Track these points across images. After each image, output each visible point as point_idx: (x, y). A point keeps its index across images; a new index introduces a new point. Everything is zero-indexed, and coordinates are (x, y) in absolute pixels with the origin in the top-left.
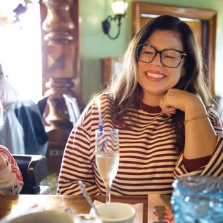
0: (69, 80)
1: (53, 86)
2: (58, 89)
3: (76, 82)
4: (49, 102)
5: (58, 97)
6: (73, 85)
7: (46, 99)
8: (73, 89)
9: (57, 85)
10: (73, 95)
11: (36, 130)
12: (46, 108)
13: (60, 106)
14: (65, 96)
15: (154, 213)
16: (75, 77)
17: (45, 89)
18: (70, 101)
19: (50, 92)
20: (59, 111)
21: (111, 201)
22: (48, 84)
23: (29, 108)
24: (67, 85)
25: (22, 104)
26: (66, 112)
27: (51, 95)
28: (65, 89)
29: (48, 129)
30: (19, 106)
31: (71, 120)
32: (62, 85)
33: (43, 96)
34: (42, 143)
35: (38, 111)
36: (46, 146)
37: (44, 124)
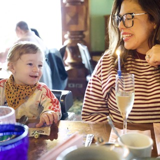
0: (81, 33)
1: (70, 37)
2: (73, 39)
3: (86, 33)
4: (67, 49)
5: (74, 45)
6: (84, 36)
7: (65, 47)
8: (85, 39)
9: (72, 36)
10: (85, 44)
11: (59, 70)
12: (65, 54)
13: (75, 52)
14: (79, 45)
16: (86, 30)
17: (64, 40)
18: (83, 49)
19: (68, 42)
20: (75, 56)
22: (66, 36)
23: (54, 54)
24: (80, 36)
25: (49, 51)
26: (79, 56)
27: (69, 44)
28: (78, 39)
29: (67, 69)
31: (83, 62)
32: (77, 36)
33: (63, 44)
34: (63, 79)
35: (60, 56)
36: (66, 81)
37: (64, 65)
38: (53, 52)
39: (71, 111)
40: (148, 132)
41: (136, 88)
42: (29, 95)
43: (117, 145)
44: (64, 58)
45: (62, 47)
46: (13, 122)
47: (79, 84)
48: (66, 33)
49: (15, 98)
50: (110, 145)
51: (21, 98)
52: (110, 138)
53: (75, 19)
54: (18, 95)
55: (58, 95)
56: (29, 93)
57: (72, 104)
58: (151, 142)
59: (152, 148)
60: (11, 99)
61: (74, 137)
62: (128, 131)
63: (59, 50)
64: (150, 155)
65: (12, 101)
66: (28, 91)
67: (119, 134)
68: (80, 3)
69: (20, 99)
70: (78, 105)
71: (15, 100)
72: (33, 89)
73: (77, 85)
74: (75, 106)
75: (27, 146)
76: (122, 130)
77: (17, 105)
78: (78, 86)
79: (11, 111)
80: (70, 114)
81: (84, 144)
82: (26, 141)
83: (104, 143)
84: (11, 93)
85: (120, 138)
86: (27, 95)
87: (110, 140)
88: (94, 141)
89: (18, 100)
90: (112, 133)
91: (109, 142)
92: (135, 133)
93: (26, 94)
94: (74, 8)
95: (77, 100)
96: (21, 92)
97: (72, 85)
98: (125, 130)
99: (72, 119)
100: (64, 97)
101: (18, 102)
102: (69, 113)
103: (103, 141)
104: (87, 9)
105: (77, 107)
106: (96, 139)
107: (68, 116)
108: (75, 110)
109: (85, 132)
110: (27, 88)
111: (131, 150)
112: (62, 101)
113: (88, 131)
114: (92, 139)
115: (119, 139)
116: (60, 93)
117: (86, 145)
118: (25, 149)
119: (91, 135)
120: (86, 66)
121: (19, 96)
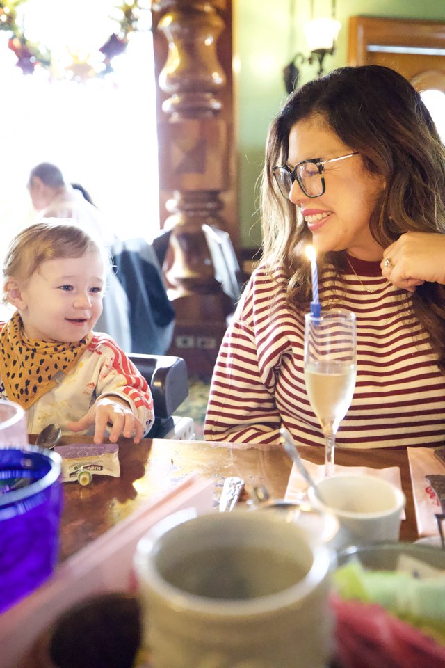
0: (213, 195)
1: (181, 208)
2: (192, 214)
3: (228, 198)
4: (174, 242)
5: (192, 230)
6: (221, 205)
7: (168, 235)
8: (223, 214)
9: (188, 206)
10: (222, 226)
11: (150, 297)
12: (168, 254)
13: (197, 248)
14: (206, 229)
15: (427, 490)
16: (226, 188)
17: (165, 215)
18: (217, 240)
19: (175, 221)
20: (195, 261)
21: (337, 462)
22: (173, 203)
23: (137, 254)
24: (210, 205)
25: (124, 246)
26: (207, 262)
27: (179, 226)
28: (204, 213)
29: (172, 295)
30: (118, 251)
31: (219, 278)
32: (201, 205)
33: (162, 227)
34: (163, 324)
35: (154, 260)
36: (170, 329)
37: (165, 285)
38: (133, 248)
39: (182, 414)
40: (394, 471)
41: (360, 353)
42: (65, 367)
43: (305, 507)
44: (165, 266)
45: (160, 233)
46: (21, 443)
47: (206, 339)
48: (172, 197)
49: (26, 376)
50: (285, 507)
51: (45, 376)
52: (289, 487)
53: (196, 158)
54: (34, 369)
55: (147, 369)
56: (66, 363)
57: (186, 394)
58: (400, 499)
59: (403, 517)
60: (17, 380)
61: (188, 485)
62: (337, 470)
63: (150, 242)
64: (395, 534)
65: (17, 386)
66: (62, 356)
67: (313, 476)
68: (209, 114)
69: (40, 380)
70: (202, 396)
71: (28, 383)
72: (75, 351)
73: (200, 340)
74: (193, 400)
75: (57, 510)
76: (321, 467)
77: (32, 397)
78: (203, 343)
79: (14, 412)
80: (180, 422)
81: (217, 504)
82: (54, 495)
83: (272, 501)
84: (14, 363)
85: (316, 488)
86: (60, 367)
87: (288, 493)
88: (243, 496)
89: (34, 382)
90: (295, 475)
91: (286, 500)
92: (358, 475)
93: (56, 366)
94: (193, 127)
95: (201, 383)
96: (42, 361)
97: (185, 342)
98: (330, 466)
99: (183, 436)
100: (162, 374)
101: (35, 389)
102: (176, 419)
103: (267, 497)
104: (230, 129)
105: (199, 403)
106: (249, 490)
107: (173, 426)
108: (194, 411)
109: (220, 471)
110: (60, 348)
111: (344, 523)
112: (158, 384)
113: (228, 469)
114: (237, 492)
115: (311, 491)
116: (152, 363)
117: (222, 508)
118: (51, 517)
119: (236, 479)
120: (227, 289)
121: (38, 371)
